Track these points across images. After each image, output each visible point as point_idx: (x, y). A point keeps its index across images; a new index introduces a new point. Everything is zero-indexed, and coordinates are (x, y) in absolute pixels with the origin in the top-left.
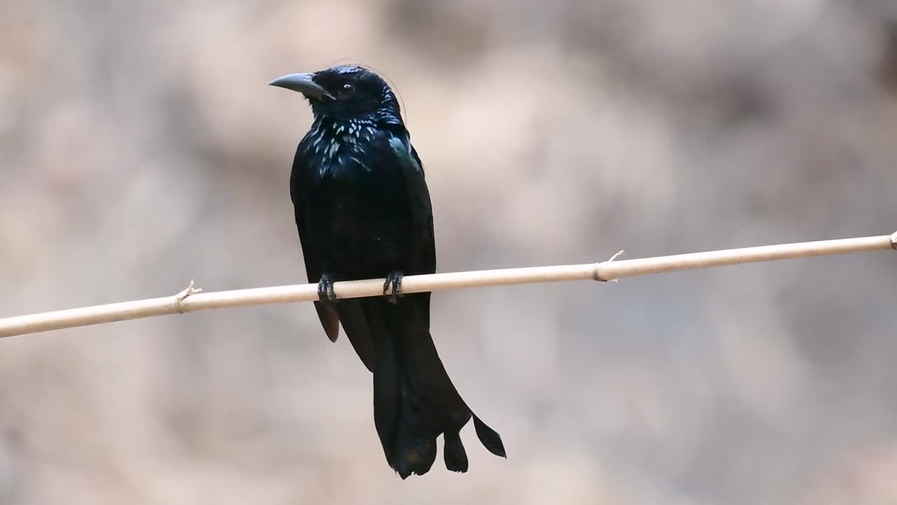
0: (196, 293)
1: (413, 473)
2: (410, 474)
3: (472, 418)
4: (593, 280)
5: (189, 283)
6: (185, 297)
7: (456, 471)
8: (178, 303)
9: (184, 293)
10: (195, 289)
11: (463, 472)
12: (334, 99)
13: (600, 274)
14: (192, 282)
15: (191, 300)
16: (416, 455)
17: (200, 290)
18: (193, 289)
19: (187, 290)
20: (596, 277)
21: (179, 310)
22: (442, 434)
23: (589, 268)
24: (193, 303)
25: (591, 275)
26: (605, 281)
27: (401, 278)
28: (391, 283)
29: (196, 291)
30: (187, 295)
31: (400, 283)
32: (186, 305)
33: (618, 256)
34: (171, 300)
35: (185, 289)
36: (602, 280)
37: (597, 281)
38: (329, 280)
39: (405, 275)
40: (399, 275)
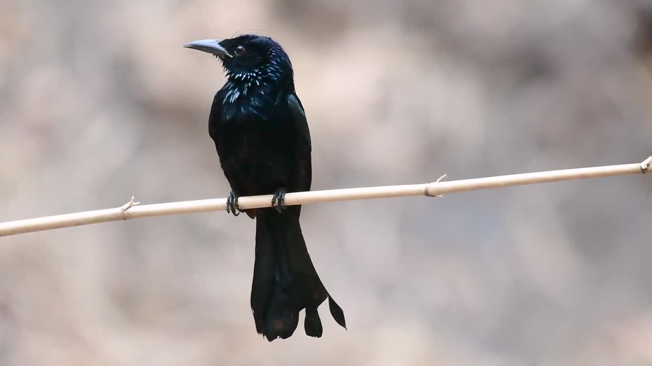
0: (135, 205)
1: (278, 337)
2: (276, 338)
3: (328, 298)
4: (425, 196)
5: (131, 198)
6: (128, 208)
7: (313, 336)
8: (123, 212)
9: (127, 205)
10: (135, 202)
11: (318, 337)
12: (231, 57)
13: (430, 191)
14: (133, 198)
15: (131, 210)
16: (282, 324)
17: (139, 203)
18: (133, 202)
19: (130, 203)
20: (427, 194)
21: (124, 217)
22: (305, 309)
23: (422, 187)
24: (134, 212)
25: (423, 191)
26: (433, 196)
27: (284, 196)
28: (277, 199)
29: (136, 204)
30: (130, 207)
31: (283, 200)
32: (128, 214)
33: (443, 178)
34: (117, 211)
35: (128, 202)
36: (431, 196)
37: (427, 197)
38: (235, 195)
39: (287, 193)
40: (282, 193)
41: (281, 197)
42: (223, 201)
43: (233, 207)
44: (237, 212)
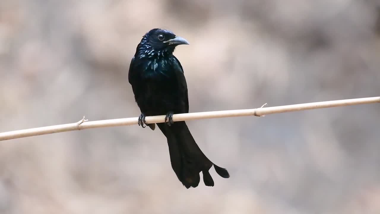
0: (85, 121)
1: (191, 187)
2: (190, 187)
3: (213, 165)
5: (83, 117)
6: (81, 123)
7: (209, 186)
8: (78, 126)
9: (81, 121)
11: (212, 186)
13: (257, 113)
14: (84, 117)
15: (83, 124)
16: (192, 180)
17: (88, 120)
18: (84, 120)
19: (82, 120)
20: (255, 115)
21: (79, 129)
22: (202, 172)
23: (252, 111)
24: (85, 126)
25: (253, 113)
26: (259, 116)
27: (172, 116)
28: (168, 117)
29: (86, 120)
30: (82, 122)
31: (172, 118)
32: (82, 127)
33: (265, 105)
34: (75, 125)
35: (81, 120)
36: (258, 116)
37: (256, 116)
38: (144, 115)
39: (174, 114)
40: (171, 114)
41: (171, 116)
42: (136, 119)
43: (141, 122)
44: (144, 125)
